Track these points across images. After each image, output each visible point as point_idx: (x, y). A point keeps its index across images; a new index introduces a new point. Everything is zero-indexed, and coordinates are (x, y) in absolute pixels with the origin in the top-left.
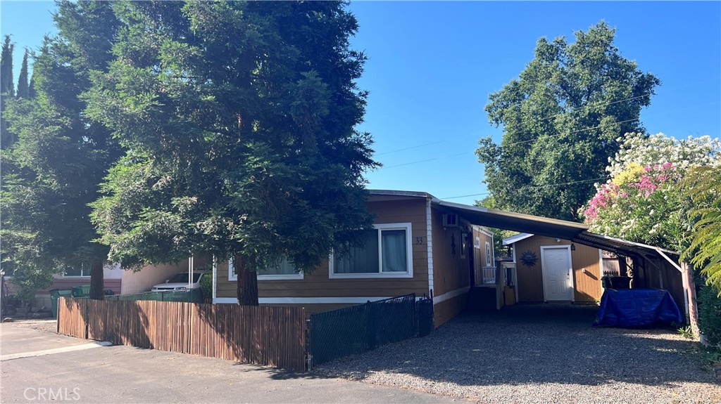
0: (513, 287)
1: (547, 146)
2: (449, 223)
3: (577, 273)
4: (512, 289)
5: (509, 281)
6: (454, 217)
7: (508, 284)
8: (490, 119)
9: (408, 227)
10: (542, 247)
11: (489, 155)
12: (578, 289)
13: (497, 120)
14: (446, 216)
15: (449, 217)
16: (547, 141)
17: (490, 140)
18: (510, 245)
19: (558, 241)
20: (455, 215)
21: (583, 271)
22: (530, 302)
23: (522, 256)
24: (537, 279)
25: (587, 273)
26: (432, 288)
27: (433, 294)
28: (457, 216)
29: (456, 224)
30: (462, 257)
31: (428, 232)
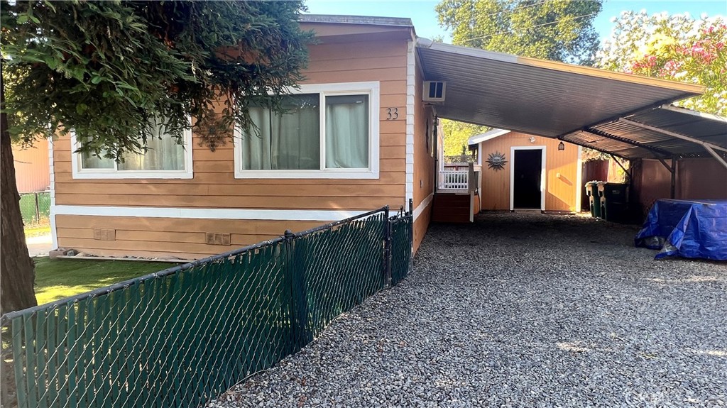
3: (550, 174)
6: (440, 85)
9: (372, 89)
10: (513, 149)
12: (549, 190)
14: (429, 82)
15: (432, 86)
19: (533, 141)
20: (442, 84)
21: (557, 176)
22: (495, 211)
23: (490, 158)
24: (504, 184)
25: (561, 178)
26: (410, 196)
27: (413, 207)
28: (445, 84)
29: (443, 99)
30: (431, 154)
31: (408, 98)
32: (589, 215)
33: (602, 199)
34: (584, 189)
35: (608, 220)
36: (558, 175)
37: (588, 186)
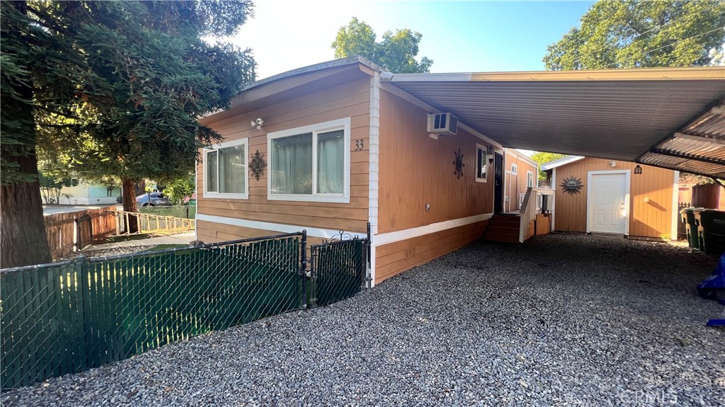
0: (548, 215)
2: (436, 127)
3: (636, 199)
4: (547, 218)
5: (544, 209)
6: (444, 117)
7: (543, 212)
9: (345, 124)
10: (590, 173)
14: (434, 116)
15: (437, 118)
18: (550, 170)
19: (614, 165)
20: (445, 115)
21: (645, 201)
22: (568, 232)
23: (564, 182)
24: (580, 208)
25: (650, 203)
26: (374, 221)
27: (374, 230)
28: (448, 115)
29: (447, 128)
30: (478, 180)
31: (371, 129)
32: (685, 244)
33: (700, 228)
34: (679, 215)
35: (707, 253)
36: (646, 199)
37: (683, 212)
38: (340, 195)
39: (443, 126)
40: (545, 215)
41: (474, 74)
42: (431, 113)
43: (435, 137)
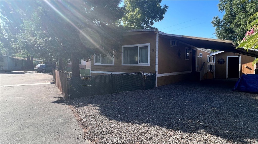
1: (242, 17)
2: (173, 44)
4: (212, 73)
5: (211, 70)
8: (219, 9)
9: (149, 45)
10: (227, 57)
11: (217, 23)
12: (242, 72)
13: (222, 9)
15: (173, 41)
16: (242, 15)
17: (218, 17)
18: (214, 56)
19: (235, 54)
21: (245, 66)
22: (220, 78)
23: (219, 60)
24: (224, 70)
25: (247, 67)
26: (157, 70)
27: (157, 73)
28: (176, 41)
29: (176, 45)
30: (186, 59)
31: (156, 47)
38: (147, 64)
39: (175, 44)
40: (211, 72)
41: (182, 36)
42: (171, 40)
43: (172, 47)
